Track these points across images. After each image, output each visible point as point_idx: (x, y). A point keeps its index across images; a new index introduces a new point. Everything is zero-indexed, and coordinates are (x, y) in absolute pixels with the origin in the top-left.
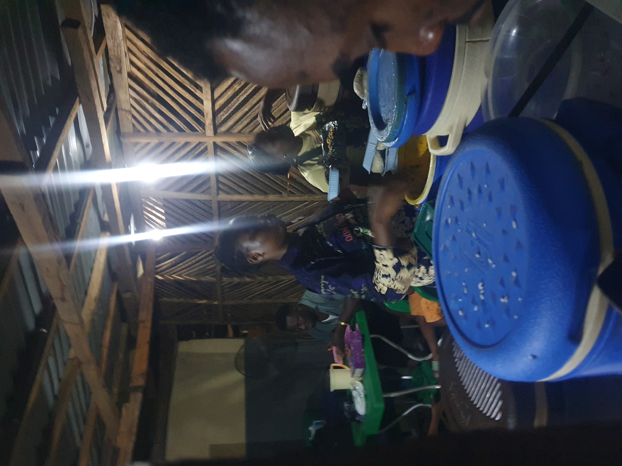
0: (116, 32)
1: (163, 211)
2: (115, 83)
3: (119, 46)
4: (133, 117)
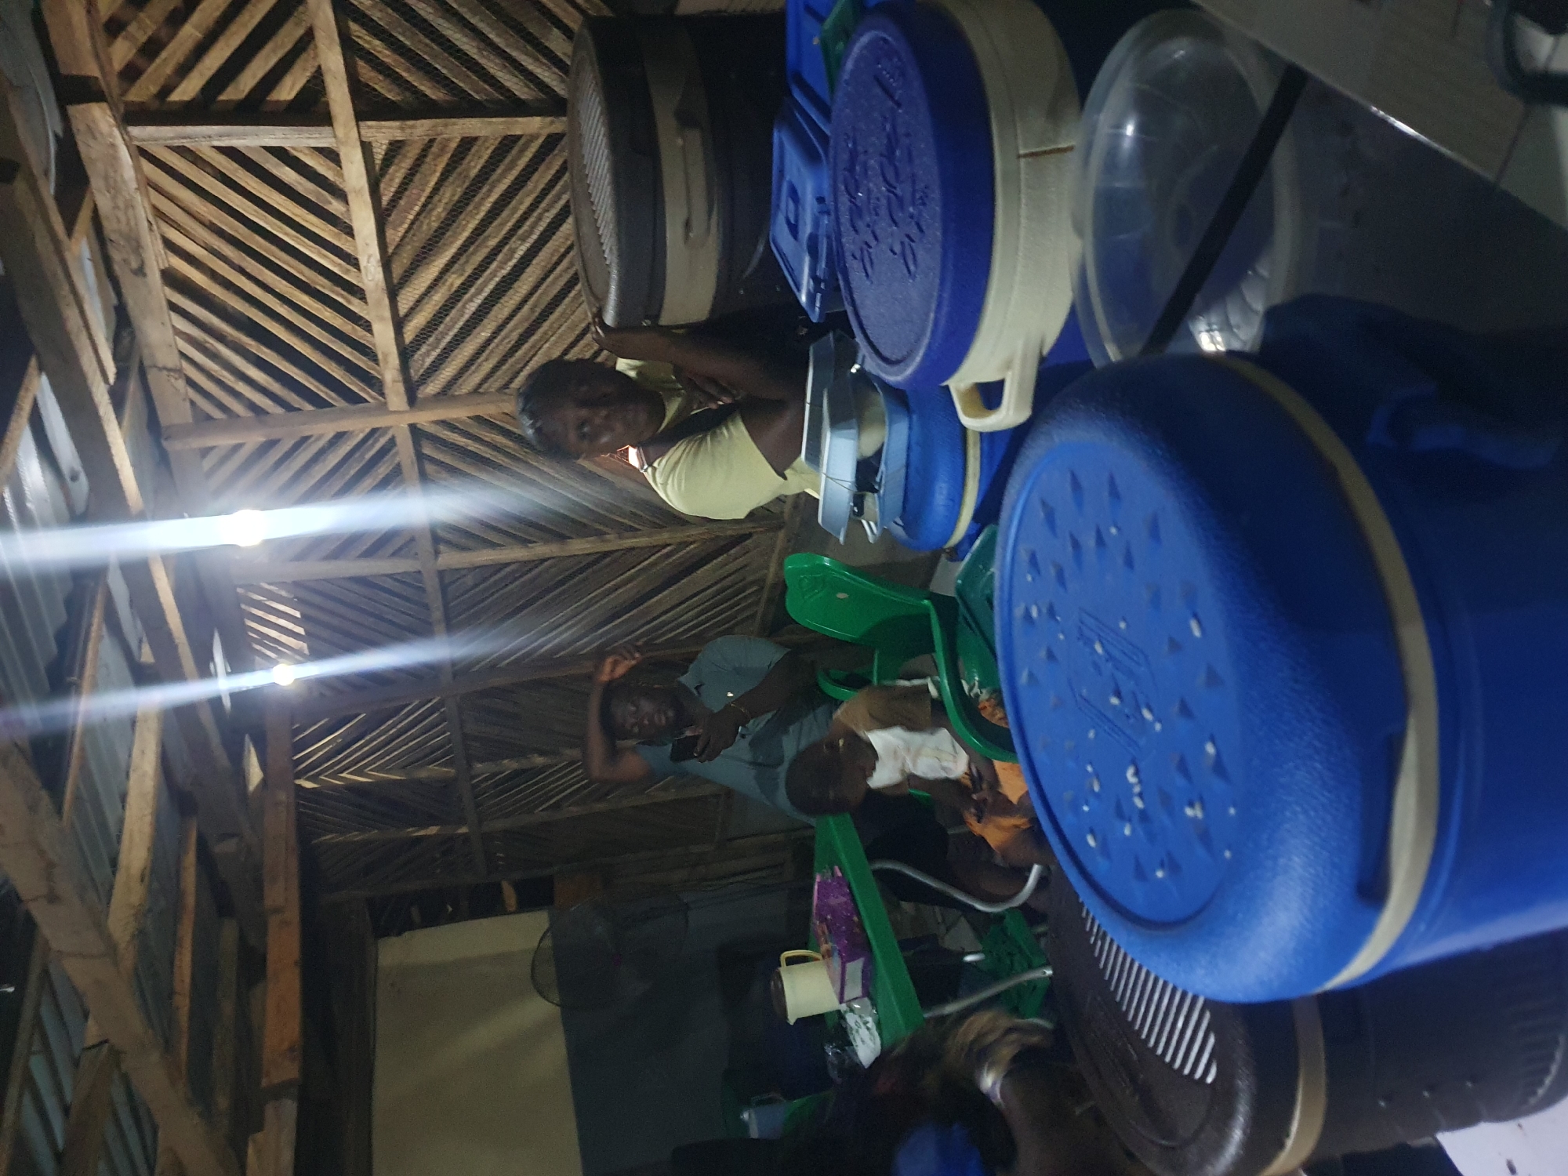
0: (115, 171)
1: (298, 614)
2: (130, 302)
3: (130, 205)
4: (191, 382)
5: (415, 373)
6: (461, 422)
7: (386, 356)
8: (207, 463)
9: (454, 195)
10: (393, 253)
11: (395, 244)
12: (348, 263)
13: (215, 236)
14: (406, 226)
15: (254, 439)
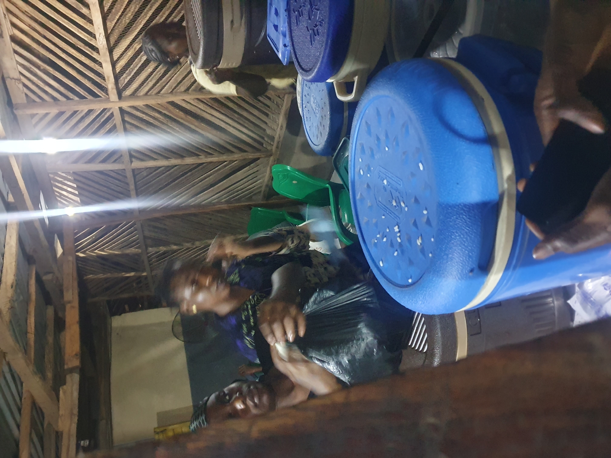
1: (75, 186)
4: (25, 85)
5: (121, 86)
6: (141, 107)
7: (108, 78)
8: (34, 121)
9: (135, 8)
10: (110, 33)
11: (112, 28)
12: (91, 36)
13: (34, 22)
14: (115, 21)
15: (54, 111)
